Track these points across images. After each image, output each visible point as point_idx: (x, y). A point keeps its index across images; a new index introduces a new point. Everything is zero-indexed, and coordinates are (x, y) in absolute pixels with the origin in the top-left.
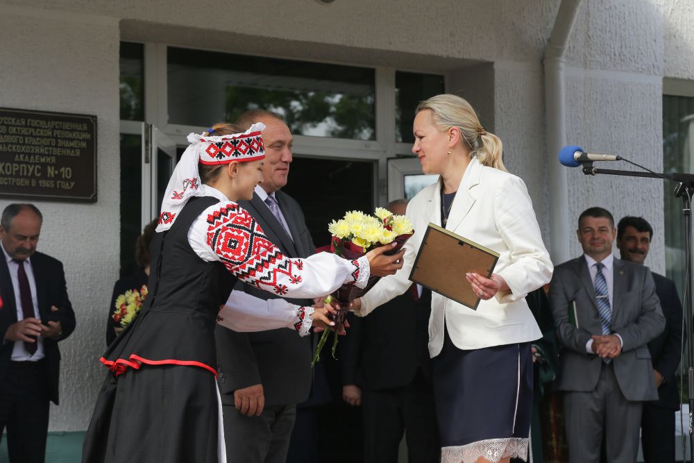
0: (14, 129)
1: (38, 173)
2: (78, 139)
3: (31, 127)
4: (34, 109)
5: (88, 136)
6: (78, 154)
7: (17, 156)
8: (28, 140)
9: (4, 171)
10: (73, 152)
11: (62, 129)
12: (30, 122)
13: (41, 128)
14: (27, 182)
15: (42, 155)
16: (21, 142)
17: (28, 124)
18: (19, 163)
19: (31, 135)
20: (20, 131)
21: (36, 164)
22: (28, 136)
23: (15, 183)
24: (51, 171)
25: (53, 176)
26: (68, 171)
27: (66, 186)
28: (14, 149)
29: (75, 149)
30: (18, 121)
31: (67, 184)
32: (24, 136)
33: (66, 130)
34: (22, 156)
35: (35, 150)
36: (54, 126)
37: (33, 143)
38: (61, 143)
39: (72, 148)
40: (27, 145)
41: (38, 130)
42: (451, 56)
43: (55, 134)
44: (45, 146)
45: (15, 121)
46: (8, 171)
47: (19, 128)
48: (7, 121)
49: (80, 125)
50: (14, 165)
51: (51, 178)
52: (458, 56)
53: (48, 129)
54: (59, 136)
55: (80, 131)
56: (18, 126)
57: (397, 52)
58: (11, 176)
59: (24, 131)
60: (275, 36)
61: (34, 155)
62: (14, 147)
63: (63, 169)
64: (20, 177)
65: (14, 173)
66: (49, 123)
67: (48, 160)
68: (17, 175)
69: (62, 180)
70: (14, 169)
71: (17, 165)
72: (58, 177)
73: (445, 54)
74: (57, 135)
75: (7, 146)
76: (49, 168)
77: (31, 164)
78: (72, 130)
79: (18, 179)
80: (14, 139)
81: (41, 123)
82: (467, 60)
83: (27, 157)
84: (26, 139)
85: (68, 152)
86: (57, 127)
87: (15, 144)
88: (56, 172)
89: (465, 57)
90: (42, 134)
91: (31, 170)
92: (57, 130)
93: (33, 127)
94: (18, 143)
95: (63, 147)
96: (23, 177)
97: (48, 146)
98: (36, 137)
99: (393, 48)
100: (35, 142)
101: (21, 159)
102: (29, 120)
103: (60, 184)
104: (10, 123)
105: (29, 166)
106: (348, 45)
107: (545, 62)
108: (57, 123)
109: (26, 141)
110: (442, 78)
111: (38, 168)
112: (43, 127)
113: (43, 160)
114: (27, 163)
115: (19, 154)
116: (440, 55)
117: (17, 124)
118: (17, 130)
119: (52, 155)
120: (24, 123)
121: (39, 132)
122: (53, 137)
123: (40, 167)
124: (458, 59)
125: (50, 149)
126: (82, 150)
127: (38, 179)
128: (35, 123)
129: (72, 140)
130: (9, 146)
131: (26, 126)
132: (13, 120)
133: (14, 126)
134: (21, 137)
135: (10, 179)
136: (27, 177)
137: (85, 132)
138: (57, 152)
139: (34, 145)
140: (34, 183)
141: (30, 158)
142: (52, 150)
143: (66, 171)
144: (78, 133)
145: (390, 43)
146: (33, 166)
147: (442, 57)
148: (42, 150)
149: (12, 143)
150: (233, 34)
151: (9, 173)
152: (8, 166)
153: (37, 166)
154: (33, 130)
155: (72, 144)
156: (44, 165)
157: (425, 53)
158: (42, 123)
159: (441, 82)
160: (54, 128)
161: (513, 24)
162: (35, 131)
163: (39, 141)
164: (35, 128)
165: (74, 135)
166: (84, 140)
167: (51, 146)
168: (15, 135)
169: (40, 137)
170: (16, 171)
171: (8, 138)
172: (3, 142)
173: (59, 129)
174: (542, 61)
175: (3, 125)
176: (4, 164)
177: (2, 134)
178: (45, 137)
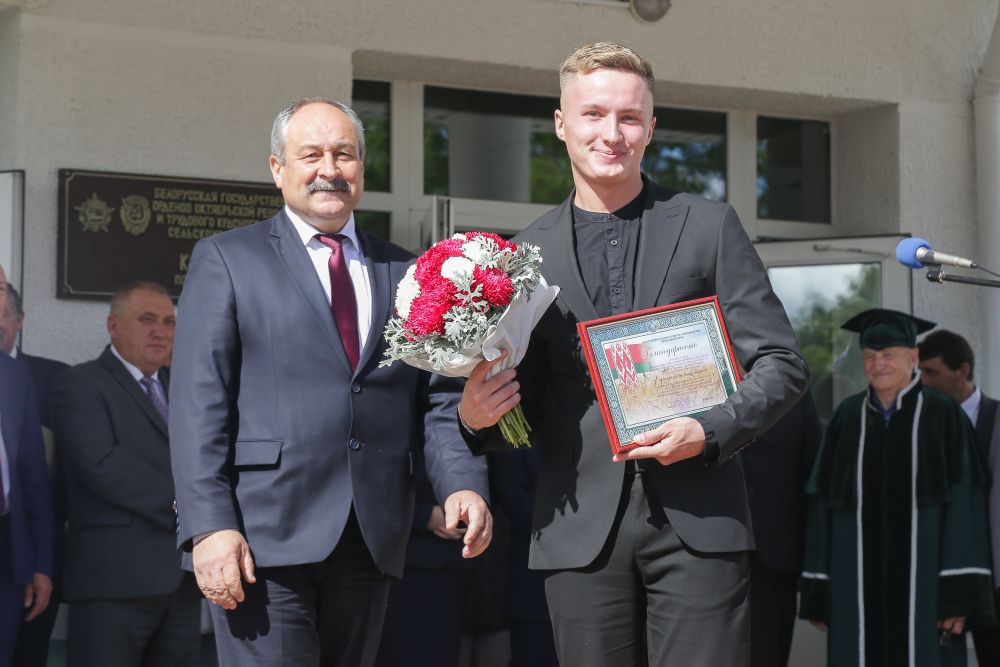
0: (202, 207)
3: (225, 203)
4: (230, 178)
8: (222, 223)
11: (269, 206)
12: (225, 197)
13: (239, 205)
16: (212, 225)
17: (222, 200)
19: (226, 216)
20: (211, 210)
22: (222, 216)
30: (208, 195)
32: (216, 217)
36: (258, 202)
41: (235, 208)
42: (835, 95)
43: (259, 212)
45: (204, 196)
47: (209, 206)
48: (192, 196)
52: (848, 95)
53: (248, 206)
56: (208, 203)
57: (755, 91)
59: (216, 210)
62: (202, 232)
66: (251, 198)
73: (825, 93)
74: (261, 215)
75: (191, 231)
80: (202, 222)
81: (240, 198)
82: (858, 101)
84: (219, 221)
86: (262, 204)
87: (203, 228)
89: (856, 97)
90: (240, 213)
92: (262, 207)
93: (228, 204)
94: (208, 227)
98: (232, 217)
99: (749, 85)
100: (230, 224)
102: (223, 195)
104: (196, 199)
106: (683, 81)
107: (975, 102)
108: (262, 198)
109: (219, 224)
110: (826, 125)
112: (243, 203)
116: (818, 93)
117: (206, 200)
118: (206, 209)
120: (215, 198)
121: (237, 211)
124: (845, 100)
128: (231, 197)
130: (196, 231)
131: (219, 203)
132: (201, 194)
133: (201, 203)
134: (212, 219)
145: (744, 78)
147: (820, 97)
149: (199, 227)
150: (515, 68)
154: (228, 208)
157: (796, 91)
158: (242, 198)
159: (825, 131)
160: (258, 205)
161: (928, 48)
162: (232, 209)
164: (232, 205)
168: (203, 215)
169: (239, 217)
171: (194, 221)
172: (186, 225)
173: (265, 206)
174: (971, 102)
175: (187, 201)
176: (187, 256)
177: (186, 215)
178: (245, 218)
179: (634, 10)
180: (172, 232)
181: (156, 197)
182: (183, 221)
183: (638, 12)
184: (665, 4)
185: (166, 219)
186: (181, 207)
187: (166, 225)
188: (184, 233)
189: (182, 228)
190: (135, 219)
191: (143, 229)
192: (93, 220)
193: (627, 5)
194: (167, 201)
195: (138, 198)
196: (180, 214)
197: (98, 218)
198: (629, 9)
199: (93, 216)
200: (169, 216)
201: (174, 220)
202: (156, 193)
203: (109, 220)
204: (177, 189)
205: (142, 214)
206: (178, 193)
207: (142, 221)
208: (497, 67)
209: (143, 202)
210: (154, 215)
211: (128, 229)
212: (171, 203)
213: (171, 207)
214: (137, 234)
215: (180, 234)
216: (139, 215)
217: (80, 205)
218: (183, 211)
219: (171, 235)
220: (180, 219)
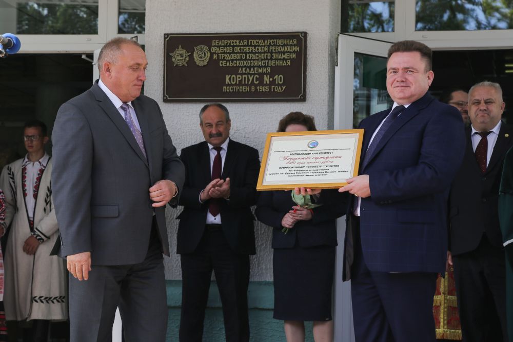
0: (239, 48)
1: (256, 81)
2: (289, 52)
5: (297, 49)
6: (289, 63)
7: (240, 70)
8: (249, 56)
9: (230, 81)
10: (285, 62)
11: (276, 45)
13: (259, 46)
14: (248, 89)
15: (260, 67)
16: (244, 58)
17: (250, 44)
18: (242, 74)
19: (252, 52)
20: (243, 50)
21: (254, 74)
22: (249, 53)
23: (238, 90)
24: (267, 79)
25: (268, 83)
26: (281, 77)
27: (279, 90)
28: (238, 64)
29: (286, 60)
30: (242, 42)
31: (280, 88)
32: (246, 53)
33: (279, 46)
34: (244, 69)
35: (254, 64)
37: (253, 58)
38: (275, 56)
39: (284, 59)
40: (248, 60)
41: (257, 48)
43: (270, 49)
44: (262, 60)
45: (239, 42)
46: (233, 81)
47: (242, 48)
48: (233, 43)
49: (291, 41)
50: (238, 76)
51: (266, 85)
53: (264, 46)
54: (273, 51)
55: (291, 45)
56: (242, 46)
58: (236, 85)
59: (246, 50)
61: (254, 67)
62: (238, 62)
63: (276, 76)
64: (243, 85)
65: (238, 83)
66: (266, 41)
67: (265, 70)
68: (240, 84)
69: (275, 85)
70: (238, 79)
71: (240, 76)
72: (273, 83)
74: (272, 50)
75: (232, 62)
76: (265, 76)
77: (251, 75)
78: (284, 45)
79: (241, 87)
80: (238, 56)
81: (260, 42)
83: (248, 69)
84: (248, 55)
85: (281, 62)
86: (272, 44)
87: (239, 60)
88: (271, 79)
90: (260, 50)
91: (251, 79)
92: (272, 46)
93: (252, 46)
94: (241, 59)
95: (277, 59)
96: (245, 85)
97: (264, 60)
100: (254, 57)
101: (244, 71)
102: (250, 41)
103: (274, 88)
104: (235, 45)
105: (249, 76)
108: (272, 41)
109: (248, 57)
111: (256, 77)
112: (261, 45)
113: (260, 71)
114: (248, 74)
115: (242, 67)
117: (241, 44)
118: (240, 49)
119: (268, 66)
120: (246, 43)
121: (258, 49)
122: (269, 52)
123: (258, 77)
125: (267, 61)
126: (292, 60)
127: (256, 86)
128: (254, 42)
129: (284, 53)
130: (234, 62)
131: (248, 45)
132: (238, 41)
133: (238, 46)
134: (244, 55)
135: (234, 87)
136: (248, 85)
137: (295, 45)
138: (272, 63)
139: (254, 60)
140: (253, 89)
141: (250, 70)
142: (268, 62)
143: (279, 78)
144: (289, 47)
146: (252, 76)
148: (260, 63)
149: (236, 60)
151: (235, 83)
152: (233, 78)
153: (256, 76)
154: (253, 48)
155: (284, 57)
156: (261, 75)
160: (270, 45)
162: (255, 48)
163: (257, 56)
164: (255, 46)
165: (286, 49)
166: (294, 52)
167: (267, 59)
168: (239, 53)
169: (258, 53)
170: (239, 81)
171: (234, 56)
172: (230, 59)
173: (274, 45)
175: (230, 46)
176: (230, 76)
177: (230, 53)
178: (262, 53)
180: (221, 63)
181: (213, 45)
182: (228, 57)
185: (218, 56)
186: (226, 50)
187: (218, 60)
188: (228, 63)
189: (227, 61)
190: (201, 58)
191: (206, 64)
192: (178, 60)
194: (219, 47)
195: (203, 46)
196: (226, 53)
197: (181, 59)
199: (179, 58)
200: (220, 55)
201: (223, 56)
202: (213, 43)
203: (187, 59)
204: (224, 40)
205: (205, 55)
206: (225, 42)
207: (205, 58)
209: (206, 48)
210: (212, 54)
211: (197, 64)
212: (221, 48)
213: (221, 50)
214: (202, 66)
215: (226, 64)
216: (203, 56)
217: (173, 52)
218: (228, 51)
219: (221, 65)
220: (226, 56)
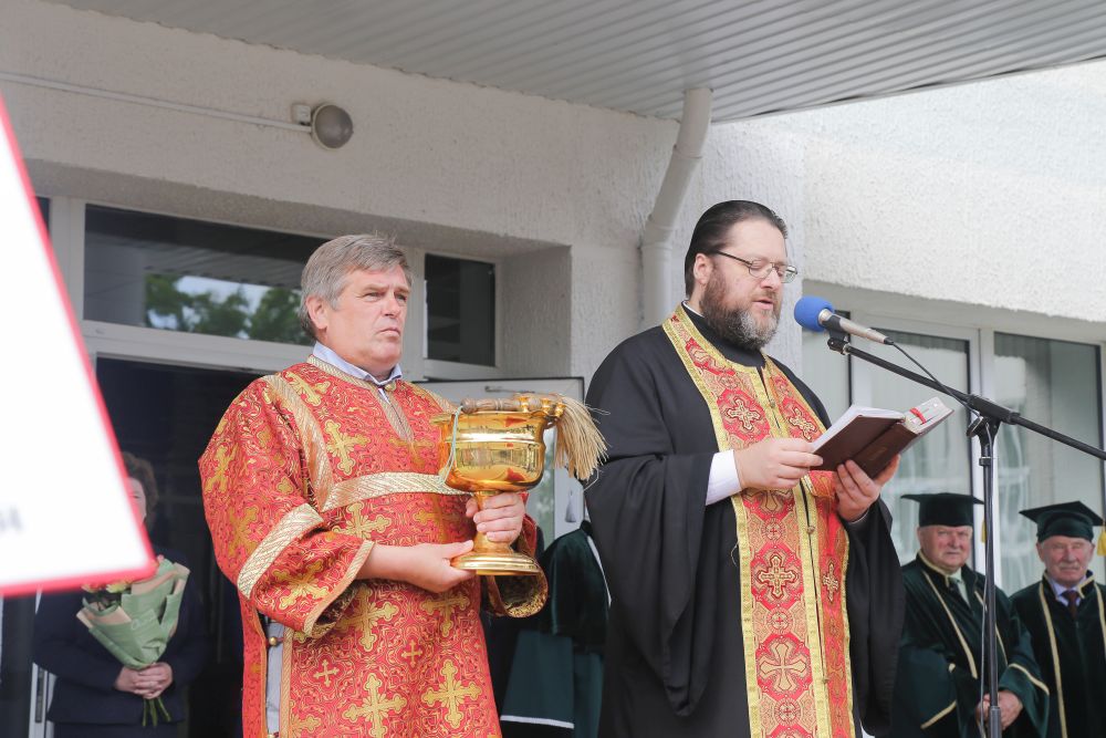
42: (511, 234)
52: (520, 234)
57: (434, 225)
60: (256, 194)
73: (501, 232)
82: (532, 242)
89: (530, 237)
99: (428, 219)
106: (363, 211)
107: (643, 250)
110: (491, 266)
116: (495, 232)
124: (520, 239)
145: (424, 211)
147: (497, 236)
150: (191, 188)
157: (473, 228)
159: (491, 273)
161: (599, 193)
174: (639, 248)
179: (315, 135)
183: (320, 138)
184: (347, 131)
193: (308, 129)
198: (311, 134)
208: (172, 185)
